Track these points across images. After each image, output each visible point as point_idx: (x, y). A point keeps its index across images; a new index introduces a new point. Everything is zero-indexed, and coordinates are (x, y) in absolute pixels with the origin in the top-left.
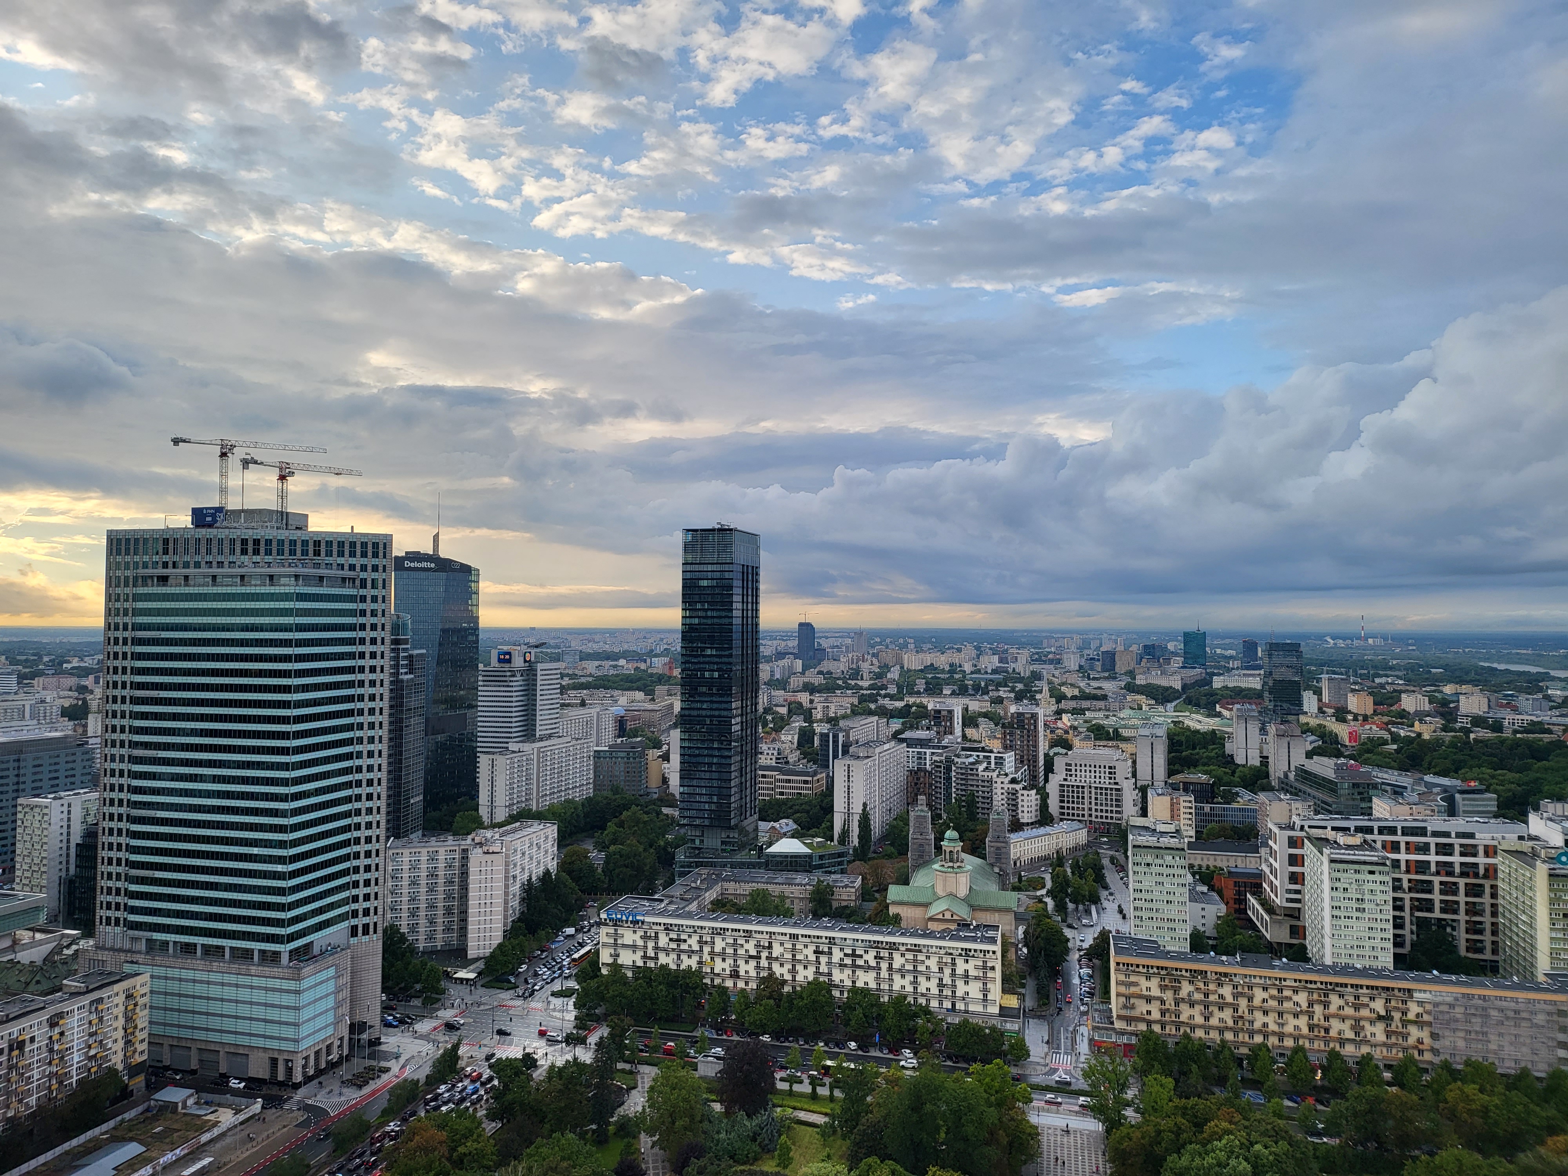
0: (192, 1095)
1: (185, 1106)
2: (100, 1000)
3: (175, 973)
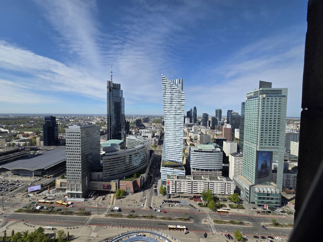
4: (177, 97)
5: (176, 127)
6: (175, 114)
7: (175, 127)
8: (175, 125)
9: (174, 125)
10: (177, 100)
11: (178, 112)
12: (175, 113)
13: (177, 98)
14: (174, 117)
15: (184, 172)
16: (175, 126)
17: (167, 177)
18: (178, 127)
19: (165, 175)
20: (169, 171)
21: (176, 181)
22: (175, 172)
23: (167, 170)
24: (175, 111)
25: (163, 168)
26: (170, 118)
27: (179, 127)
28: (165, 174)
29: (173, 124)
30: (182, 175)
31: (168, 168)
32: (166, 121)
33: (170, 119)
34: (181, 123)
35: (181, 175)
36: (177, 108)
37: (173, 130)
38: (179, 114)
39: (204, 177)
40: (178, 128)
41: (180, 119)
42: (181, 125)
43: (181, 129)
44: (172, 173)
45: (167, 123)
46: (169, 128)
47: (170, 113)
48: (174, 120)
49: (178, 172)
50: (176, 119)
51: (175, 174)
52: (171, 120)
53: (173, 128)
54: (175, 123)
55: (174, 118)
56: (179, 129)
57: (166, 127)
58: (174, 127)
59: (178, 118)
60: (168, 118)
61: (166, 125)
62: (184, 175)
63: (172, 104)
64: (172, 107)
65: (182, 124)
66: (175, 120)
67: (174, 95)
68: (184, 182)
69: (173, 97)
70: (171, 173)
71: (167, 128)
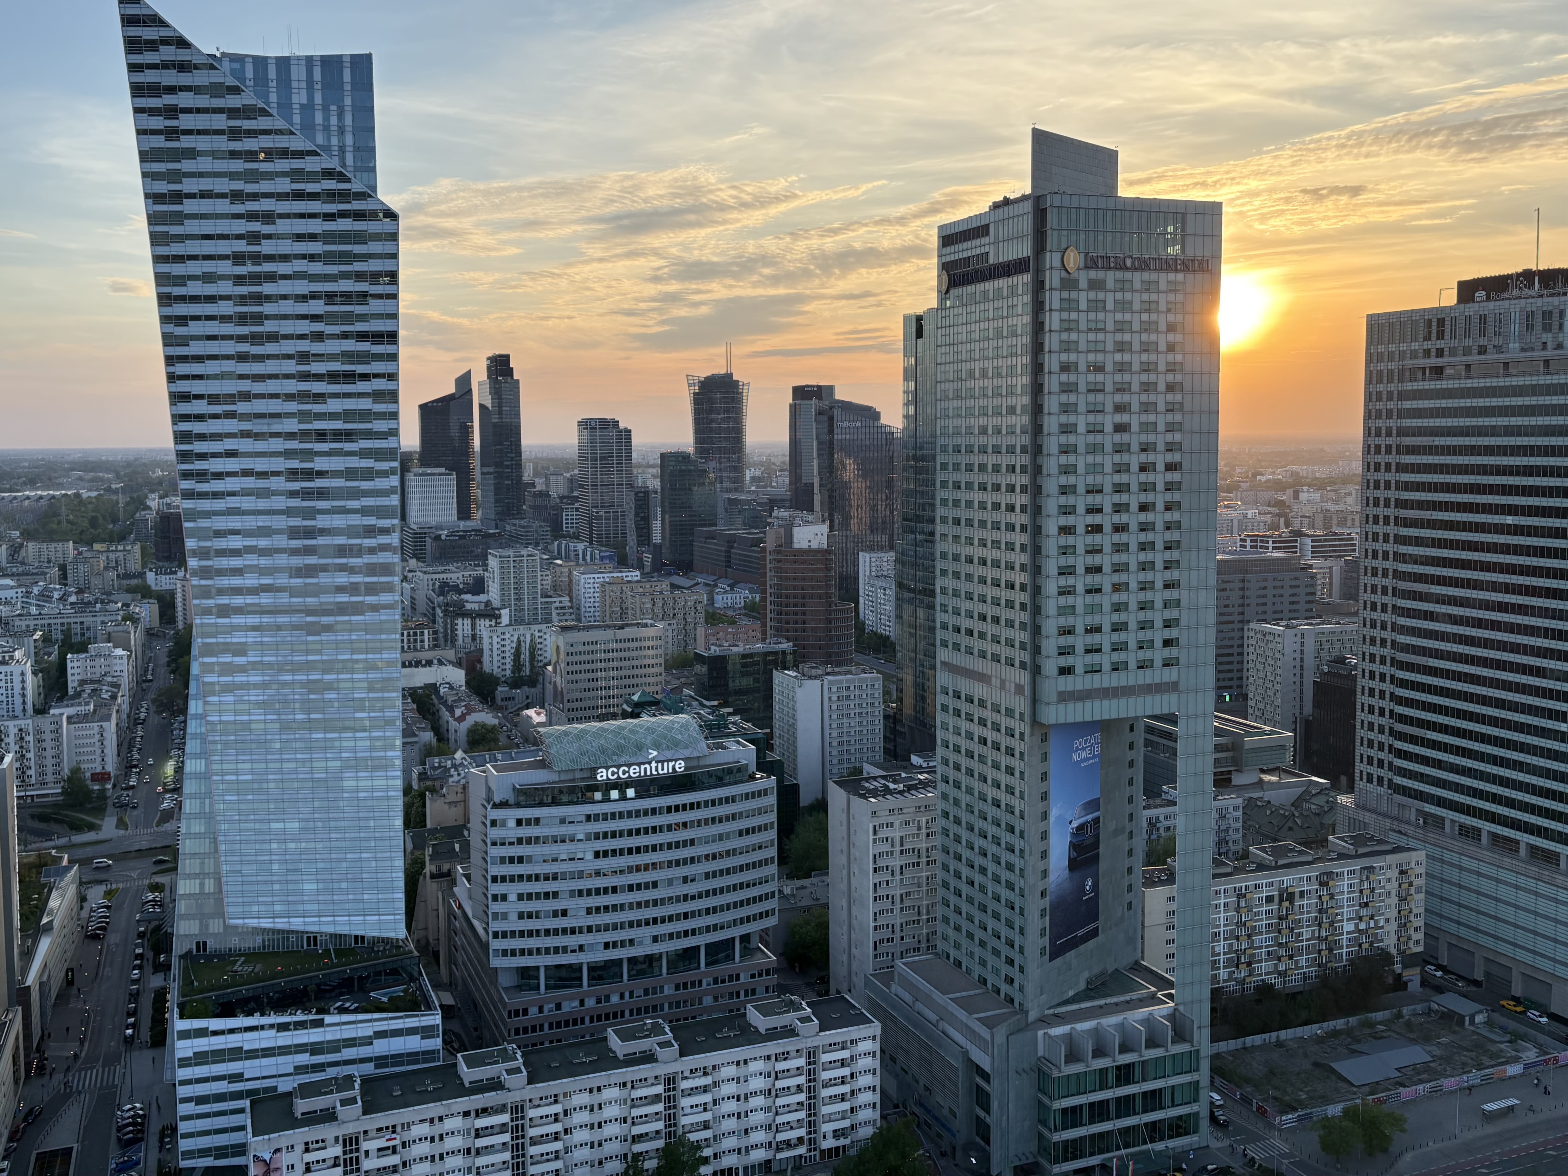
0: (1481, 1012)
1: (1472, 1022)
2: (1371, 869)
3: (1455, 858)
4: (316, 248)
5: (324, 568)
6: (304, 435)
7: (310, 571)
8: (309, 551)
9: (295, 552)
10: (314, 278)
11: (334, 406)
12: (303, 416)
13: (312, 258)
14: (295, 464)
15: (427, 1032)
16: (312, 560)
17: (246, 1119)
18: (342, 568)
19: (220, 1098)
20: (268, 1052)
21: (351, 1143)
22: (335, 1046)
23: (249, 1041)
24: (303, 396)
25: (202, 1033)
26: (247, 473)
27: (352, 570)
28: (222, 1087)
29: (282, 541)
30: (413, 1057)
31: (255, 1020)
32: (208, 514)
33: (250, 482)
34: (371, 521)
35: (396, 1059)
36: (317, 368)
37: (284, 599)
38: (349, 436)
39: (625, 1036)
40: (342, 579)
41: (365, 485)
42: (372, 551)
43: (371, 589)
44: (304, 1059)
45: (219, 534)
46: (237, 591)
47: (246, 426)
48: (293, 494)
49: (368, 1041)
50: (319, 483)
51: (331, 1072)
52: (266, 493)
53: (282, 580)
54: (310, 533)
55: (293, 474)
56: (353, 589)
57: (205, 573)
58: (299, 572)
59: (336, 474)
60: (219, 476)
61: (203, 554)
62: (428, 1055)
63: (259, 318)
64: (260, 358)
65: (386, 531)
66: (306, 494)
67: (282, 226)
68: (438, 1129)
69: (267, 247)
70: (287, 1063)
71: (221, 592)
